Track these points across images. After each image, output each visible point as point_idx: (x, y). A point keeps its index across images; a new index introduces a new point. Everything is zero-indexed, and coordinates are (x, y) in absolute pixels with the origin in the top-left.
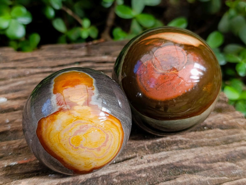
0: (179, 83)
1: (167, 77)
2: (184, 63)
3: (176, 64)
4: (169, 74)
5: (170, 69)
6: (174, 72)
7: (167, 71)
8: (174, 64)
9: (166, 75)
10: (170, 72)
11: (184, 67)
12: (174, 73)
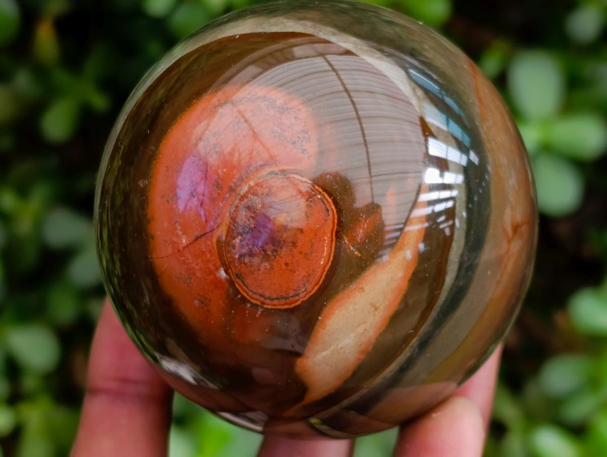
0: (180, 225)
1: (219, 194)
2: (238, 280)
3: (244, 251)
4: (224, 205)
5: (238, 220)
6: (220, 229)
7: (237, 207)
8: (248, 245)
9: (227, 196)
10: (227, 215)
11: (223, 274)
12: (218, 226)
